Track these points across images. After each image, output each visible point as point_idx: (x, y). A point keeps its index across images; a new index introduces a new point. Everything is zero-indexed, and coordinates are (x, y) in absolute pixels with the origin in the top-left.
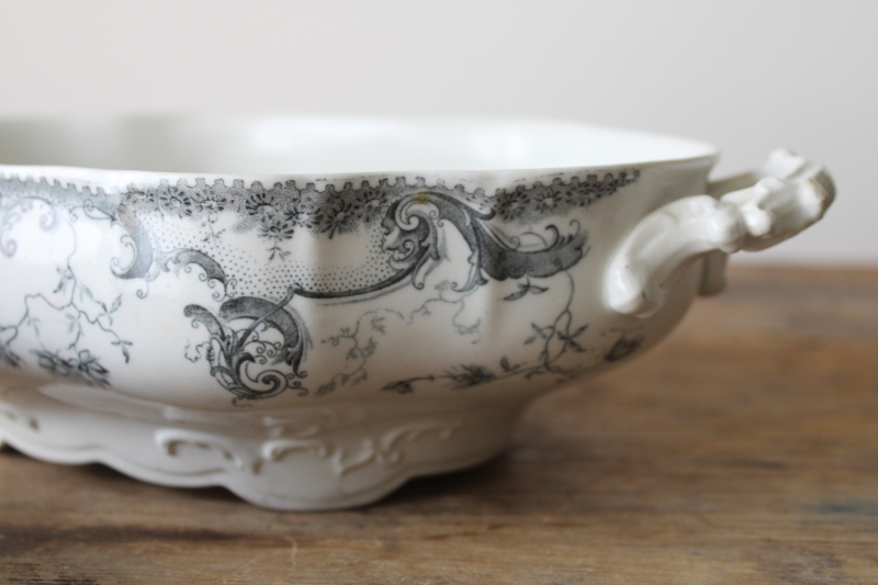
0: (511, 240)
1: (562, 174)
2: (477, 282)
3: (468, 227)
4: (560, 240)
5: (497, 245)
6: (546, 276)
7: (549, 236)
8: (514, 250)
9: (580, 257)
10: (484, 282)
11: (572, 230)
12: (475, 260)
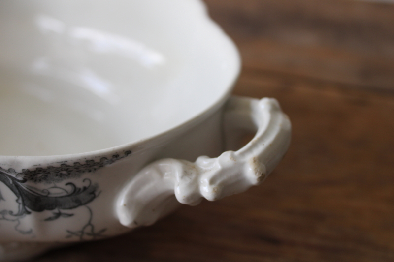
0: (43, 191)
1: (66, 161)
2: (24, 212)
3: (12, 185)
4: (77, 190)
5: (33, 195)
6: (71, 208)
7: (70, 189)
8: (46, 196)
9: (94, 197)
10: (29, 213)
11: (86, 184)
12: (20, 201)
